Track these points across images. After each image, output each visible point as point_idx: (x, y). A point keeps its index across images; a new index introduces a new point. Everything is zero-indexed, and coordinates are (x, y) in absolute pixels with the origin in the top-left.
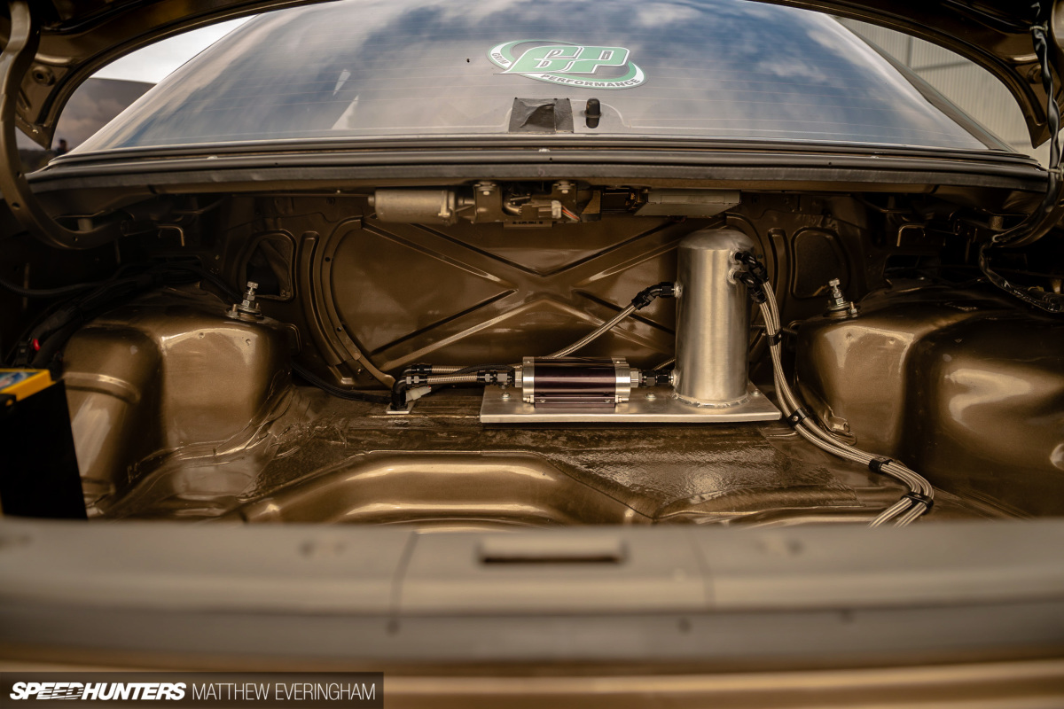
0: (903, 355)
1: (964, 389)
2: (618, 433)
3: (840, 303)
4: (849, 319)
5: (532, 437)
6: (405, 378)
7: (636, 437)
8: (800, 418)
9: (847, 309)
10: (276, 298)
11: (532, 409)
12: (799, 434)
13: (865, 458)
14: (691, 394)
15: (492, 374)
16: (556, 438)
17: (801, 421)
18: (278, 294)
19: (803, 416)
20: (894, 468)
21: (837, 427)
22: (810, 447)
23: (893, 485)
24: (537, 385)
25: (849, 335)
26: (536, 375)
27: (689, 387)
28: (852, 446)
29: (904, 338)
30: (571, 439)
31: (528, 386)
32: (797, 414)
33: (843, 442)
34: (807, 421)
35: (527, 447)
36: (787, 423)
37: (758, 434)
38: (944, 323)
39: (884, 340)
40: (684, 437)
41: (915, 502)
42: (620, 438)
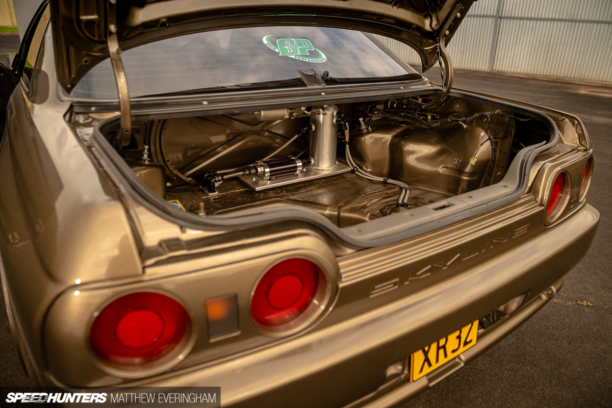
0: (388, 143)
1: (412, 153)
2: (300, 185)
3: (364, 127)
4: (368, 133)
5: (274, 193)
6: (215, 178)
7: (308, 185)
8: (357, 169)
9: (367, 129)
10: (136, 150)
11: (269, 182)
12: (357, 175)
13: (381, 179)
14: (318, 166)
15: (249, 170)
16: (282, 192)
17: (357, 170)
18: (137, 148)
19: (358, 168)
20: (390, 181)
21: (369, 170)
22: (361, 178)
23: (392, 186)
24: (271, 172)
25: (371, 138)
26: (270, 168)
27: (317, 164)
28: (375, 176)
29: (388, 137)
30: (287, 191)
31: (268, 172)
32: (356, 167)
33: (372, 175)
34: (359, 170)
35: (274, 197)
36: (353, 172)
37: (344, 177)
38: (398, 131)
39: (382, 139)
40: (323, 182)
41: (406, 190)
42: (303, 187)
